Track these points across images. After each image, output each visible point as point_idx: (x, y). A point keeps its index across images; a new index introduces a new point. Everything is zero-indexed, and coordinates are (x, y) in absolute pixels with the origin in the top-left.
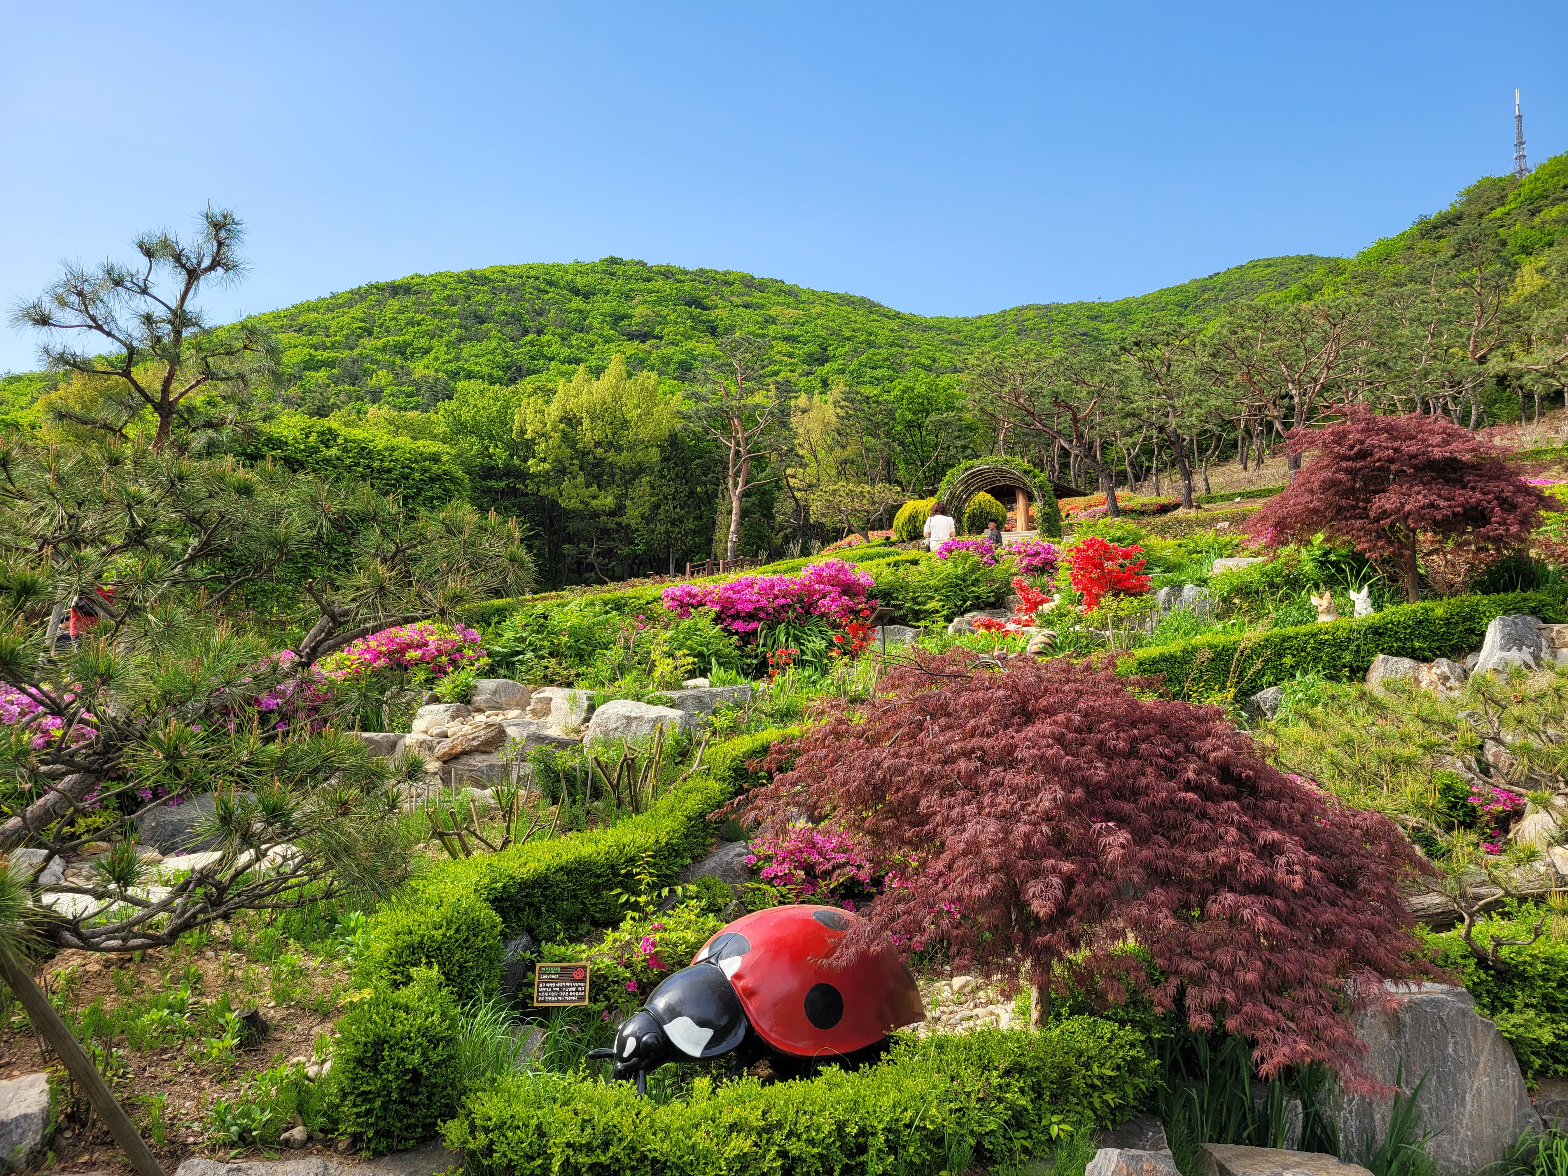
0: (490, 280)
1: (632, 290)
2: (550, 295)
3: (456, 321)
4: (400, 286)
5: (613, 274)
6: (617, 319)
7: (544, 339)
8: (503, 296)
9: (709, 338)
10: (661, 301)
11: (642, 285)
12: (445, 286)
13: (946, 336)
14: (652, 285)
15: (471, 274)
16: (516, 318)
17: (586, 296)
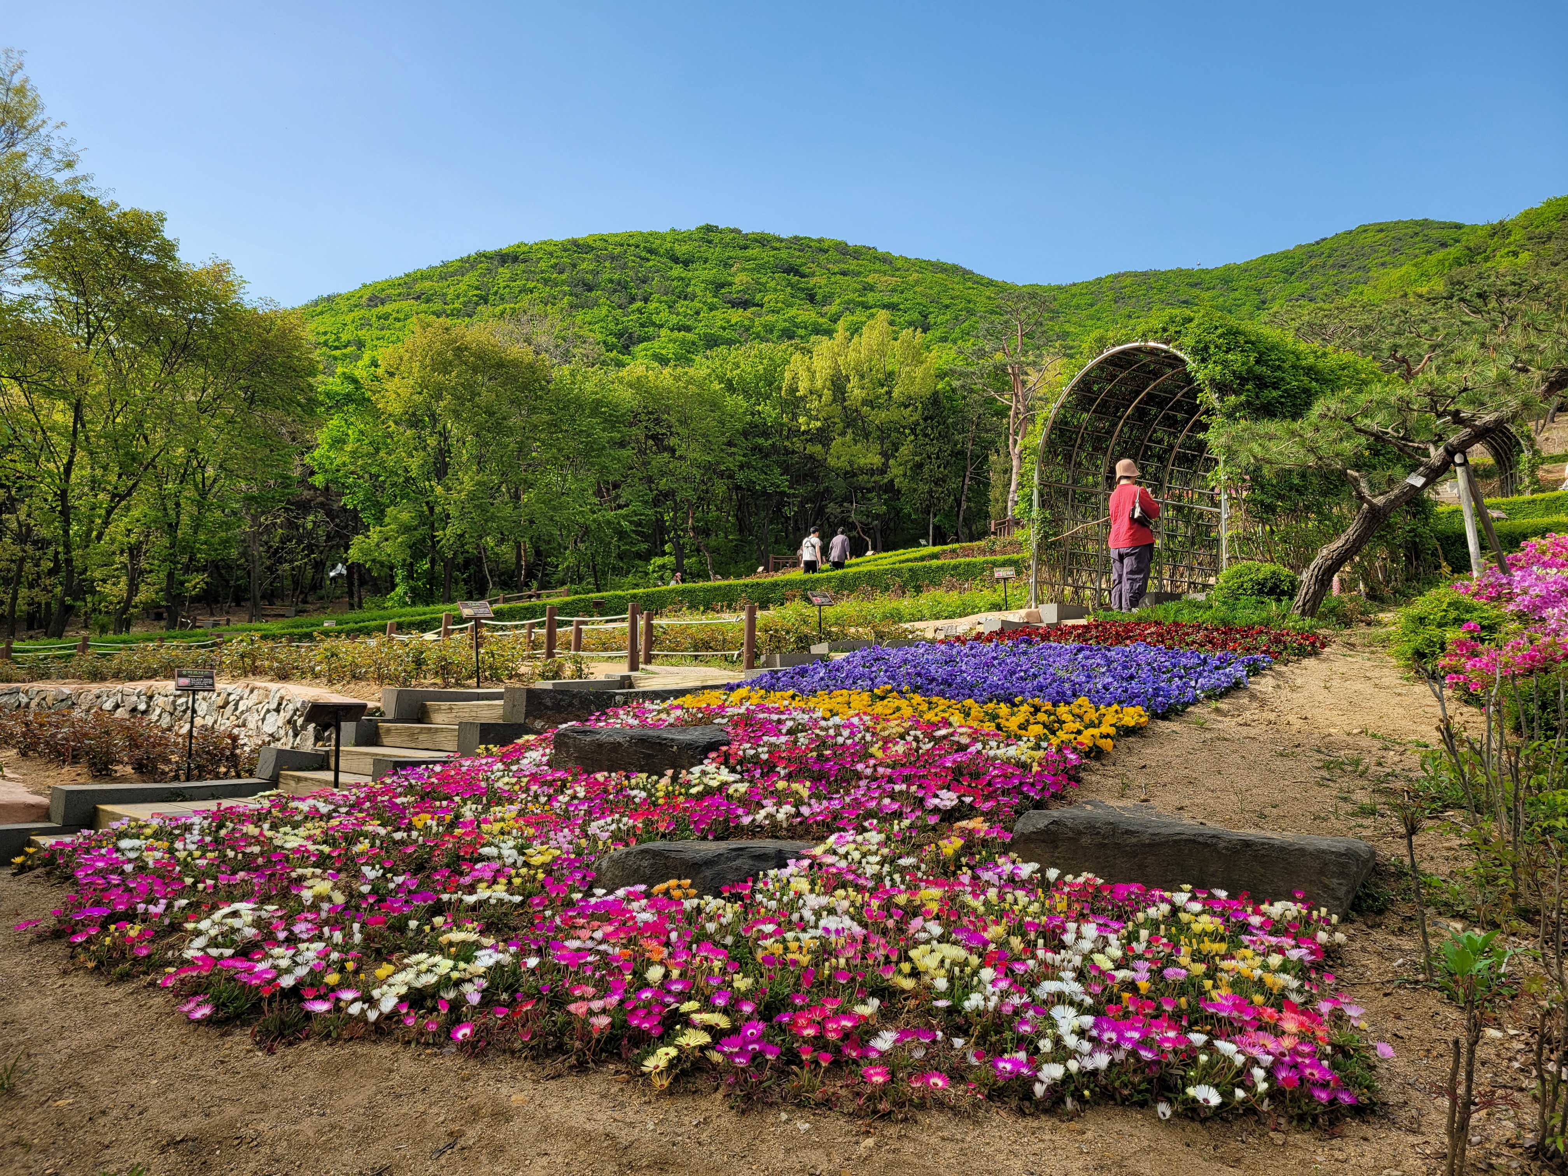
0: (593, 249)
1: (730, 258)
2: (651, 263)
3: (567, 288)
4: (507, 255)
5: (710, 242)
6: (718, 286)
7: (652, 306)
8: (607, 264)
9: (809, 306)
10: (760, 268)
11: (740, 253)
12: (551, 254)
14: (750, 252)
15: (575, 243)
16: (622, 285)
17: (686, 263)
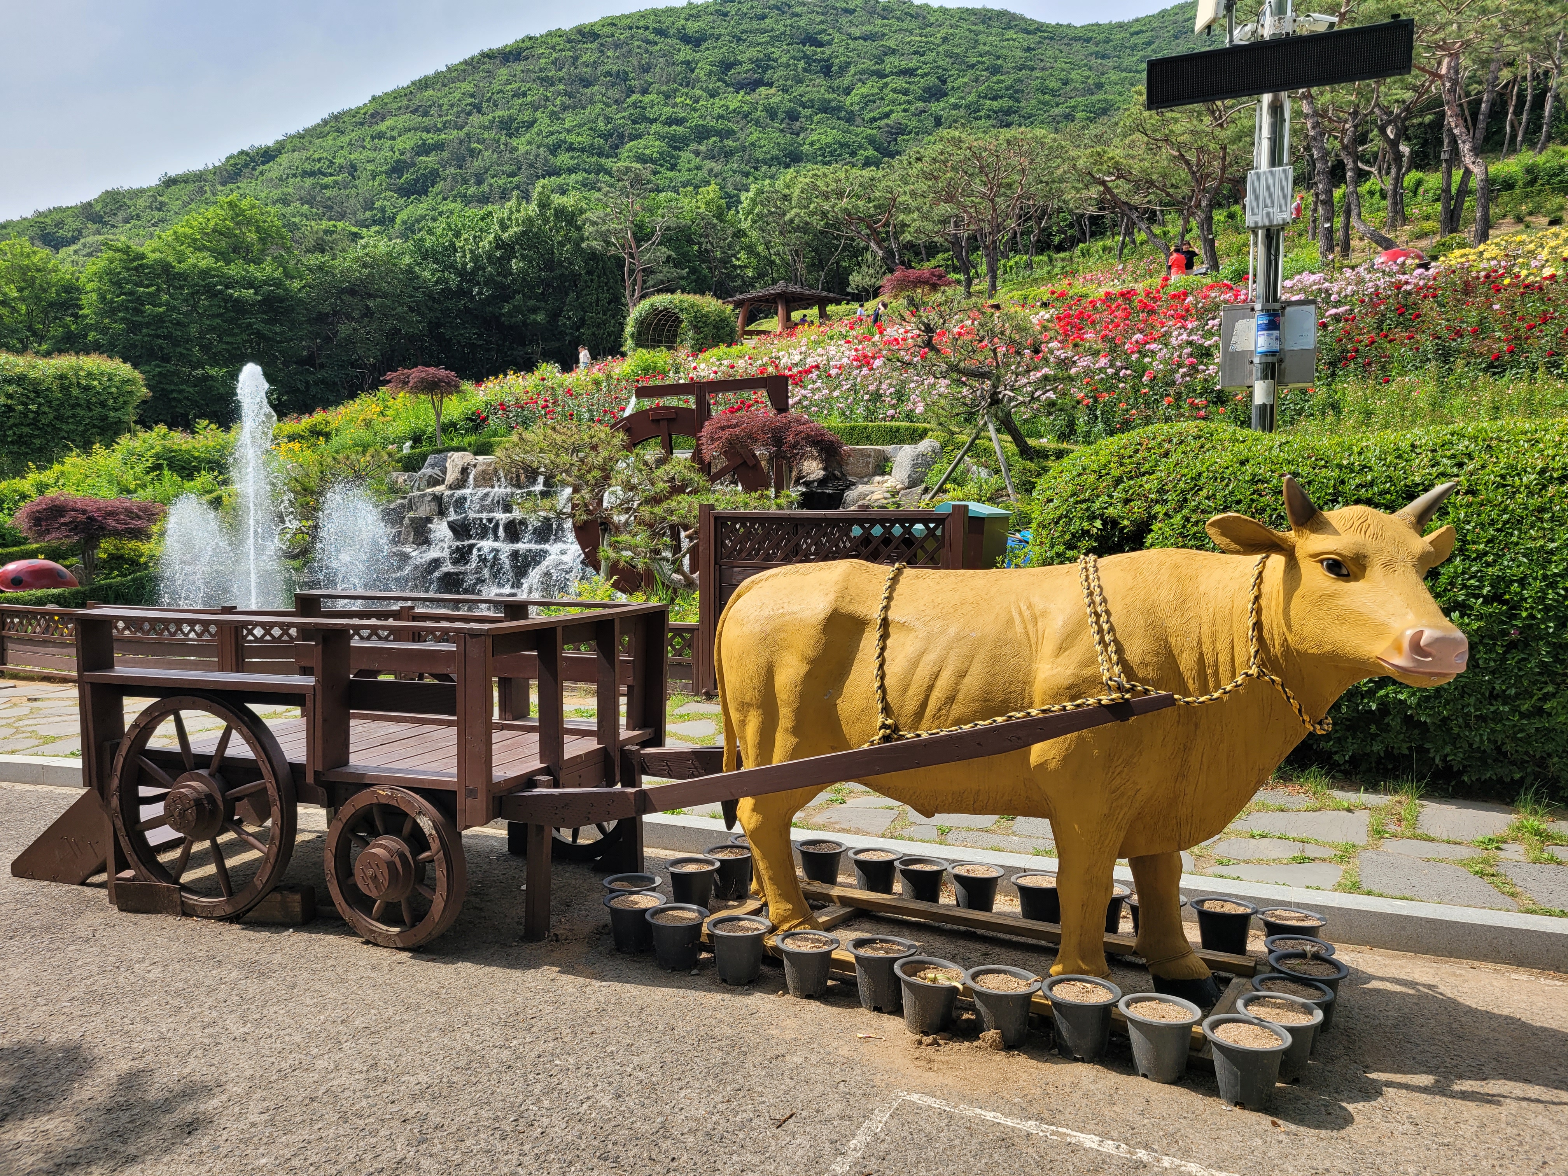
0: (598, 36)
1: (744, 31)
2: (657, 48)
3: (561, 87)
4: (510, 52)
5: (726, 15)
6: (727, 66)
7: (647, 99)
8: (610, 53)
9: (820, 80)
10: (773, 41)
11: (755, 24)
12: (553, 48)
13: (1092, 48)
14: (766, 23)
15: (581, 30)
16: (622, 77)
17: (697, 44)
